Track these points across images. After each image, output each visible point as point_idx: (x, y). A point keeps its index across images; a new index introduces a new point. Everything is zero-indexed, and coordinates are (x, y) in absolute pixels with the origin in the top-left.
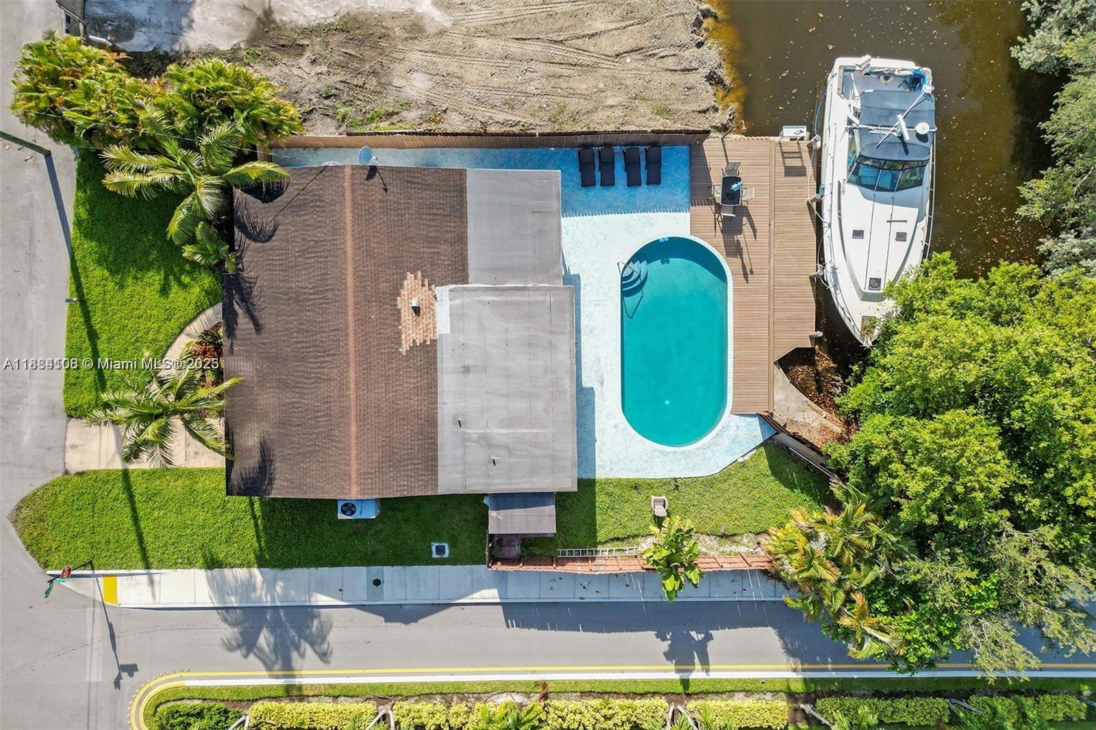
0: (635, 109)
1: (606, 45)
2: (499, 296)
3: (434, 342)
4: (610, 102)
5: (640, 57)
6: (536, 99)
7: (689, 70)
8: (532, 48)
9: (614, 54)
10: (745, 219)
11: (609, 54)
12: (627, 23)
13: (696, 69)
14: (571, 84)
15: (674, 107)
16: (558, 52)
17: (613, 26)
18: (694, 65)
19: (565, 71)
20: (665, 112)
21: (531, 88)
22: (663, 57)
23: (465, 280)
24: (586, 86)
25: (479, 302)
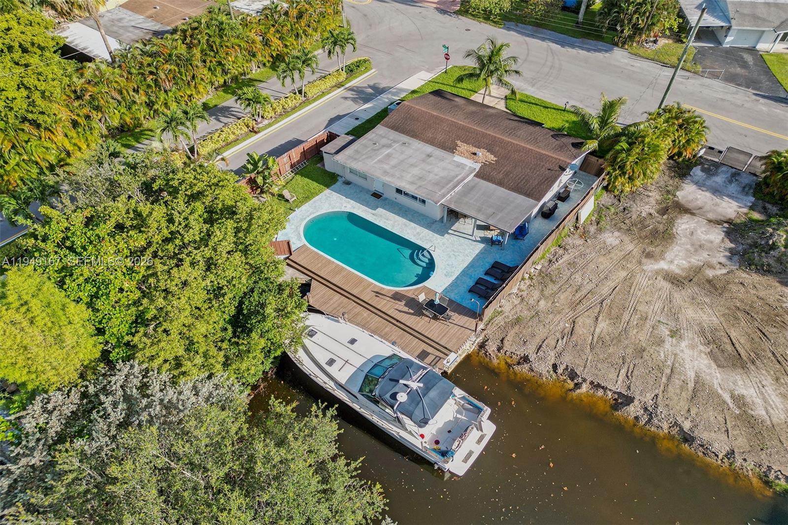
0: (529, 309)
1: (585, 320)
4: (543, 302)
5: (566, 331)
6: (569, 275)
7: (539, 348)
9: (576, 321)
11: (578, 319)
12: (595, 338)
14: (567, 293)
15: (517, 327)
16: (594, 299)
17: (598, 330)
18: (541, 353)
19: (578, 295)
21: (577, 276)
22: (558, 341)
24: (562, 298)
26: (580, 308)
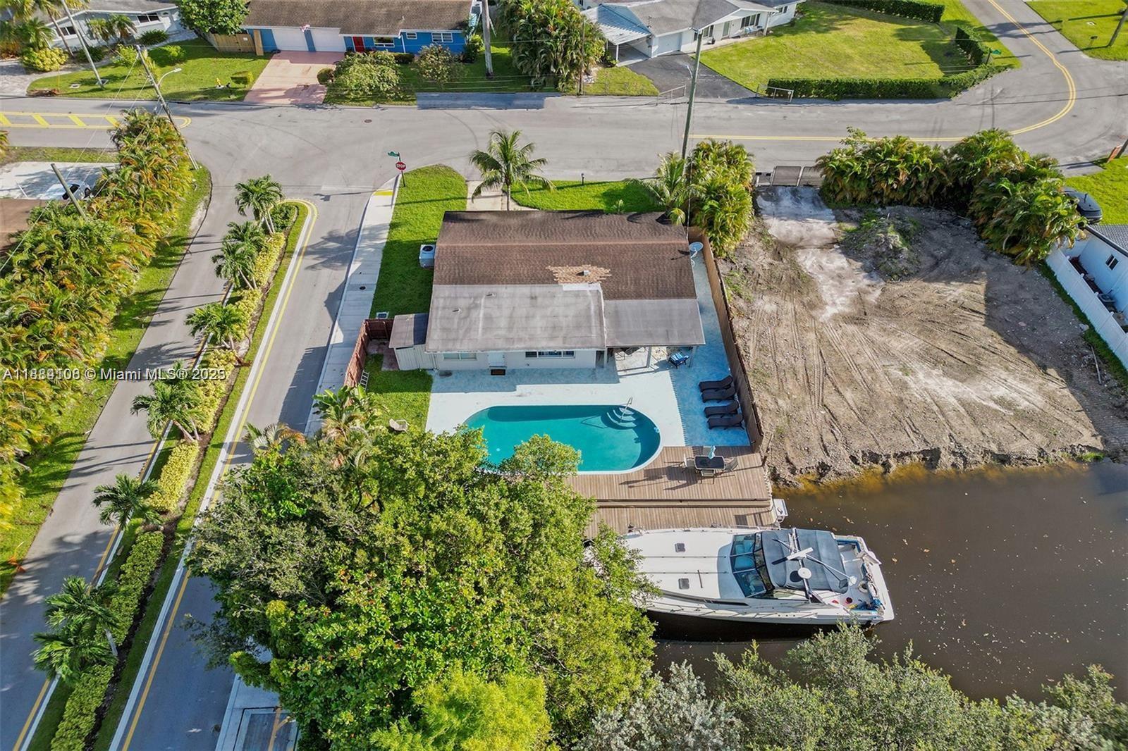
0: (777, 416)
1: (832, 400)
2: (595, 312)
3: (557, 282)
4: (781, 402)
5: (828, 419)
6: (771, 361)
7: (826, 450)
8: (816, 360)
9: (826, 403)
10: (685, 482)
11: (824, 401)
12: (857, 411)
13: (828, 455)
14: (790, 380)
15: (786, 440)
16: (817, 374)
17: (851, 402)
18: (831, 453)
20: (781, 435)
21: (779, 359)
22: (832, 432)
23: (606, 298)
24: (791, 387)
25: (590, 304)
26: (815, 388)
